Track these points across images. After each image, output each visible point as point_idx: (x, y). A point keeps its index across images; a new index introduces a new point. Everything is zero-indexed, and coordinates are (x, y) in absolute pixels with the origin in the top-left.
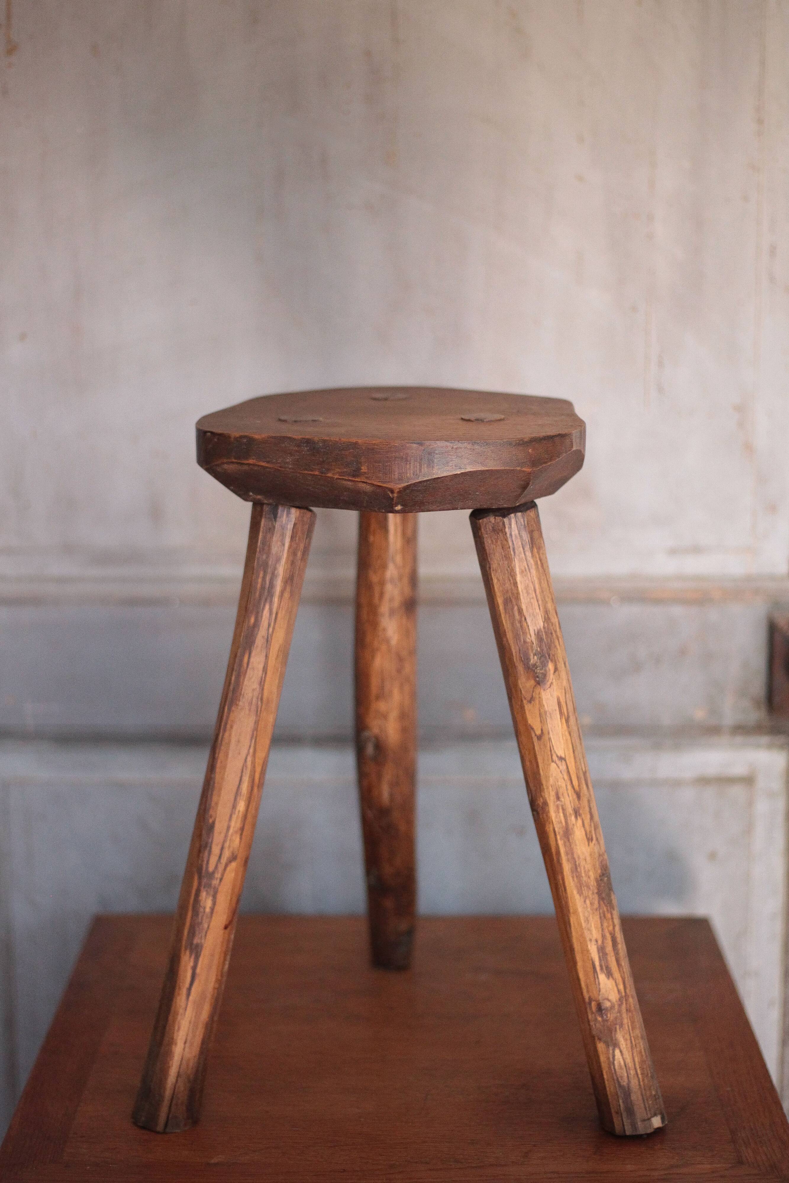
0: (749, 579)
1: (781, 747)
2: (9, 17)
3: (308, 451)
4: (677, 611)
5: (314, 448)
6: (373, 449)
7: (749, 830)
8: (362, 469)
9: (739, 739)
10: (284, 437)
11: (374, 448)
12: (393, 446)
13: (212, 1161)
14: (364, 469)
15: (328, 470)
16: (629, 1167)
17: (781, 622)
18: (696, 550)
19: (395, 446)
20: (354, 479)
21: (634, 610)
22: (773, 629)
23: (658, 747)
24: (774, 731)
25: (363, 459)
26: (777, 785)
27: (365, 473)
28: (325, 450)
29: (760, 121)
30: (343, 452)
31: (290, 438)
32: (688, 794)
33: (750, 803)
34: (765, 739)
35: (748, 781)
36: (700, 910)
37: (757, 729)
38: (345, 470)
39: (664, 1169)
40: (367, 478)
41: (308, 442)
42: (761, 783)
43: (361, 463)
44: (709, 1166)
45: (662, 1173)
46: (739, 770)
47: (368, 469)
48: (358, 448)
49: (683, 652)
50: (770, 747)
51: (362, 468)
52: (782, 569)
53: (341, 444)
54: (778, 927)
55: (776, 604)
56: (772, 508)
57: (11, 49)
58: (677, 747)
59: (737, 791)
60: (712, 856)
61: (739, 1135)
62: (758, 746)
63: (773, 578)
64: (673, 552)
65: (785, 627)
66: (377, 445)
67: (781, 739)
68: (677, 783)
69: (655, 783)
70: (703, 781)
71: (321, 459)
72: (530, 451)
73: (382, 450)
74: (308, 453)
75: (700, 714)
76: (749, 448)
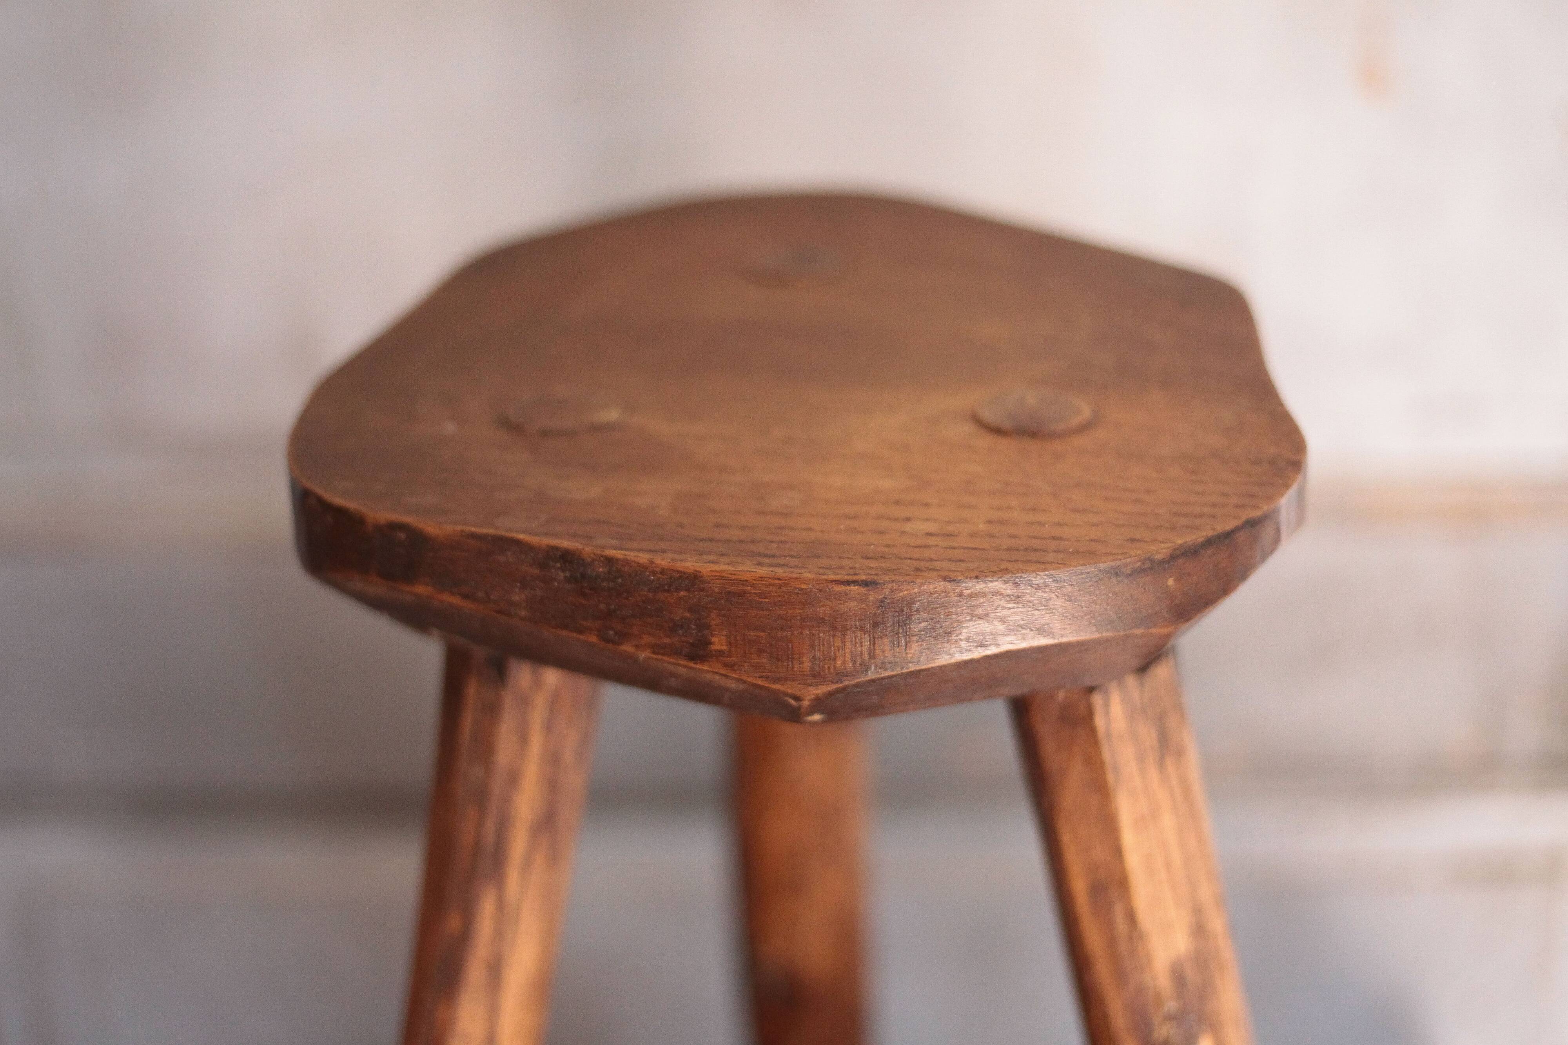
3: (568, 580)
5: (583, 576)
6: (742, 594)
8: (711, 643)
10: (502, 539)
11: (745, 592)
12: (797, 591)
14: (719, 643)
15: (624, 636)
19: (802, 590)
20: (692, 665)
25: (714, 619)
27: (720, 653)
28: (611, 584)
30: (661, 596)
31: (518, 542)
38: (667, 640)
40: (726, 665)
41: (566, 557)
43: (708, 626)
47: (730, 644)
48: (703, 590)
51: (714, 639)
53: (653, 573)
66: (752, 586)
71: (602, 606)
72: (1171, 582)
73: (766, 597)
74: (568, 586)
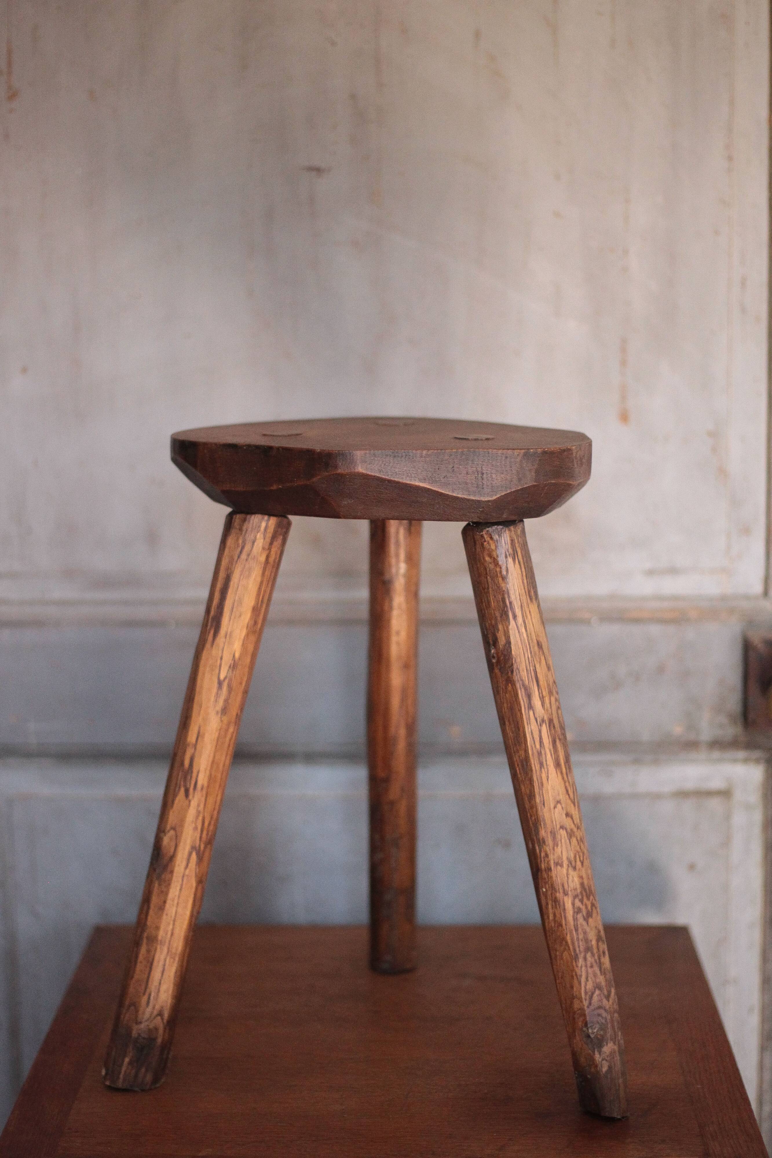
0: (724, 598)
1: (757, 761)
2: (10, 64)
4: (655, 630)
7: (726, 843)
9: (716, 754)
17: (756, 639)
18: (673, 571)
21: (615, 629)
22: (747, 646)
23: (638, 761)
24: (750, 746)
26: (752, 798)
29: (730, 158)
32: (668, 807)
33: (728, 817)
34: (741, 754)
35: (726, 794)
36: (680, 919)
37: (734, 744)
42: (738, 796)
46: (717, 784)
49: (661, 669)
50: (746, 761)
52: (757, 589)
54: (756, 936)
55: (750, 623)
56: (746, 531)
57: (13, 95)
58: (656, 762)
59: (715, 804)
60: (692, 867)
61: (707, 1129)
62: (735, 761)
63: (747, 597)
64: (651, 573)
65: (760, 645)
67: (755, 754)
68: (657, 797)
69: (635, 796)
70: (682, 794)
75: (678, 730)
76: (722, 472)
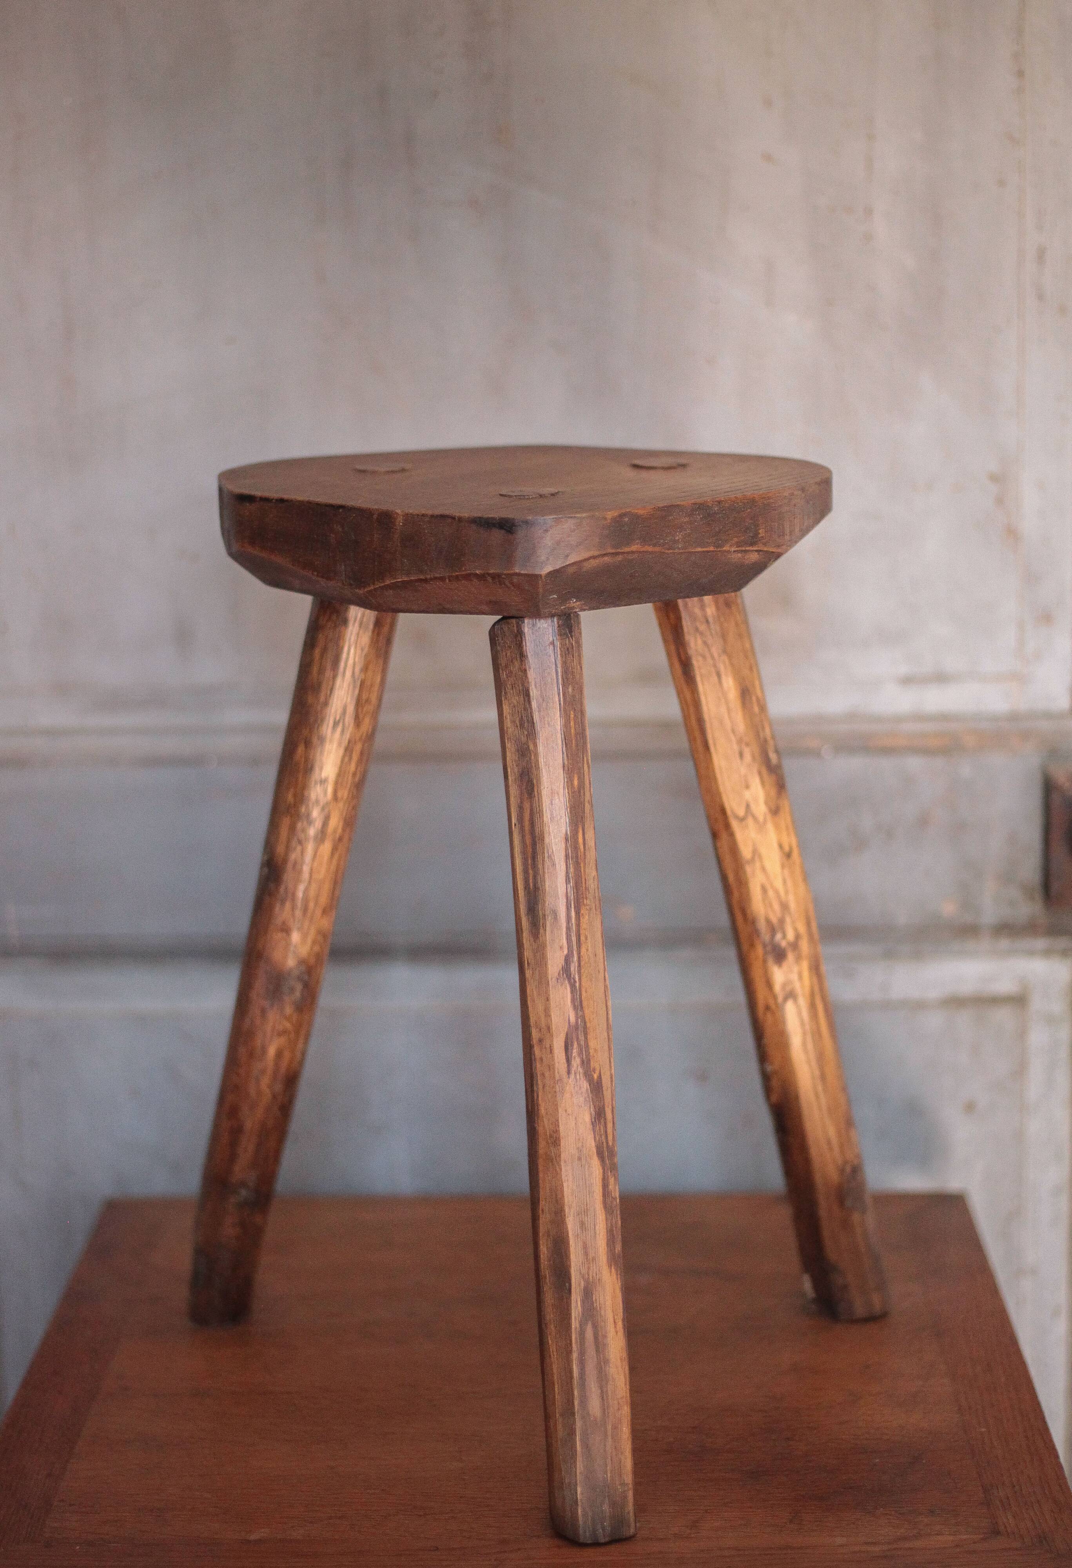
0: (1014, 717)
1: (1062, 953)
4: (914, 763)
7: (1020, 1070)
9: (1004, 943)
13: (253, 1537)
16: (839, 1540)
17: (1060, 776)
18: (941, 678)
21: (856, 764)
22: (1049, 787)
23: (890, 955)
24: (1053, 931)
26: (1057, 1007)
29: (1020, 74)
32: (934, 1021)
33: (1022, 1034)
34: (1041, 943)
35: (1019, 1001)
36: (953, 1184)
37: (1030, 929)
39: (889, 1543)
42: (1037, 1004)
44: (951, 1538)
45: (885, 1547)
46: (1005, 986)
49: (923, 821)
50: (1048, 953)
52: (1063, 703)
54: (1064, 1203)
55: (1053, 753)
56: (1046, 618)
58: (917, 956)
59: (1003, 1016)
60: (970, 1107)
61: (995, 1494)
62: (1031, 953)
63: (1048, 715)
64: (907, 681)
65: (1067, 784)
67: (1062, 942)
68: (919, 1006)
69: (887, 1006)
70: (956, 1002)
75: (949, 909)
76: (1012, 534)
